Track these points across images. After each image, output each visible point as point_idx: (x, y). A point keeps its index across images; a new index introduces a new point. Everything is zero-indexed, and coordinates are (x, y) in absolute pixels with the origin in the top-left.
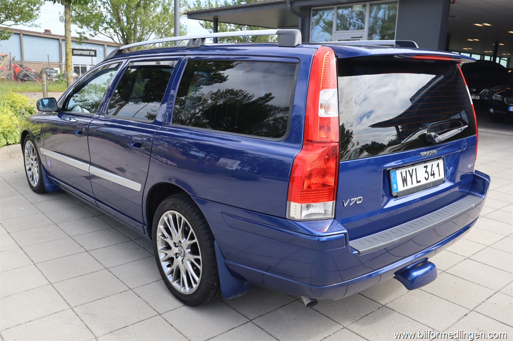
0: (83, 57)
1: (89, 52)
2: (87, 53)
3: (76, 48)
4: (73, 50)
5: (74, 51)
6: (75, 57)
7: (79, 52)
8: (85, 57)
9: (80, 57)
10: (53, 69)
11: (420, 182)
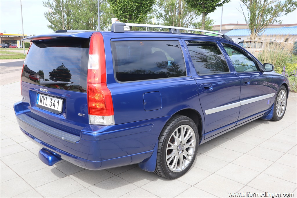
11: (47, 105)
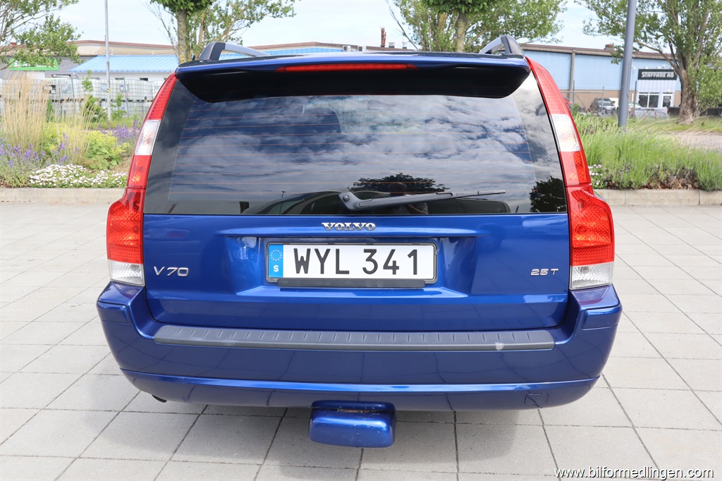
0: (655, 81)
1: (665, 73)
2: (662, 74)
3: (647, 68)
4: (640, 71)
5: (643, 73)
6: (644, 81)
7: (649, 74)
8: (659, 81)
9: (651, 81)
10: (608, 100)
11: (345, 273)
